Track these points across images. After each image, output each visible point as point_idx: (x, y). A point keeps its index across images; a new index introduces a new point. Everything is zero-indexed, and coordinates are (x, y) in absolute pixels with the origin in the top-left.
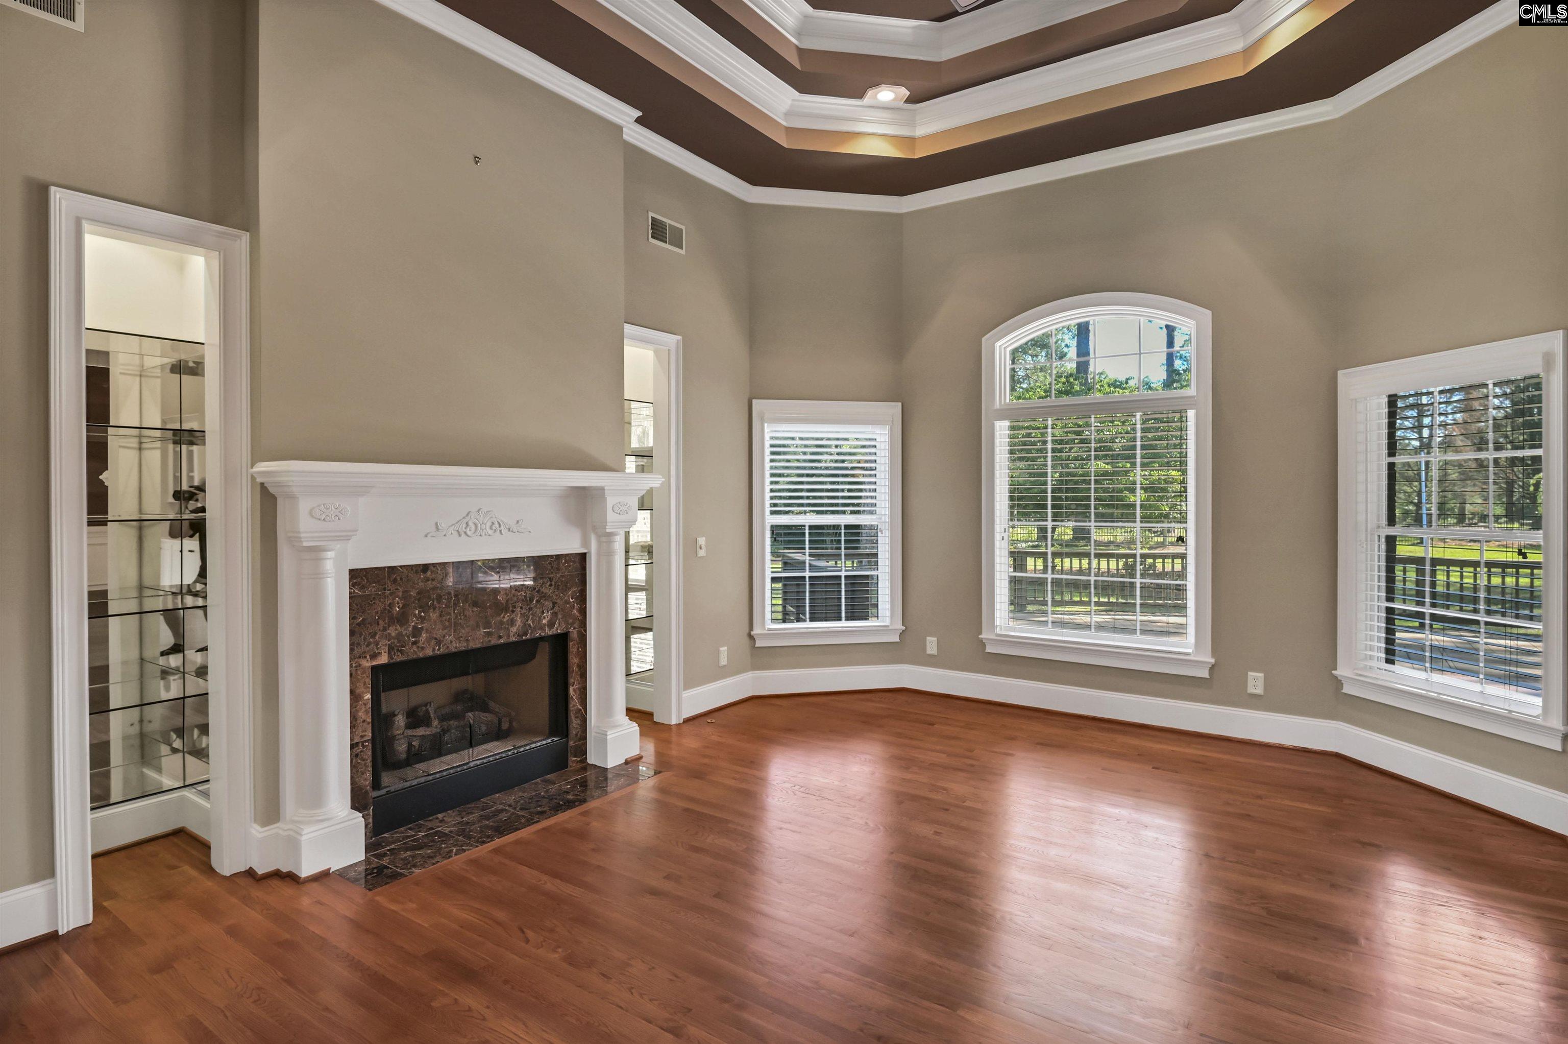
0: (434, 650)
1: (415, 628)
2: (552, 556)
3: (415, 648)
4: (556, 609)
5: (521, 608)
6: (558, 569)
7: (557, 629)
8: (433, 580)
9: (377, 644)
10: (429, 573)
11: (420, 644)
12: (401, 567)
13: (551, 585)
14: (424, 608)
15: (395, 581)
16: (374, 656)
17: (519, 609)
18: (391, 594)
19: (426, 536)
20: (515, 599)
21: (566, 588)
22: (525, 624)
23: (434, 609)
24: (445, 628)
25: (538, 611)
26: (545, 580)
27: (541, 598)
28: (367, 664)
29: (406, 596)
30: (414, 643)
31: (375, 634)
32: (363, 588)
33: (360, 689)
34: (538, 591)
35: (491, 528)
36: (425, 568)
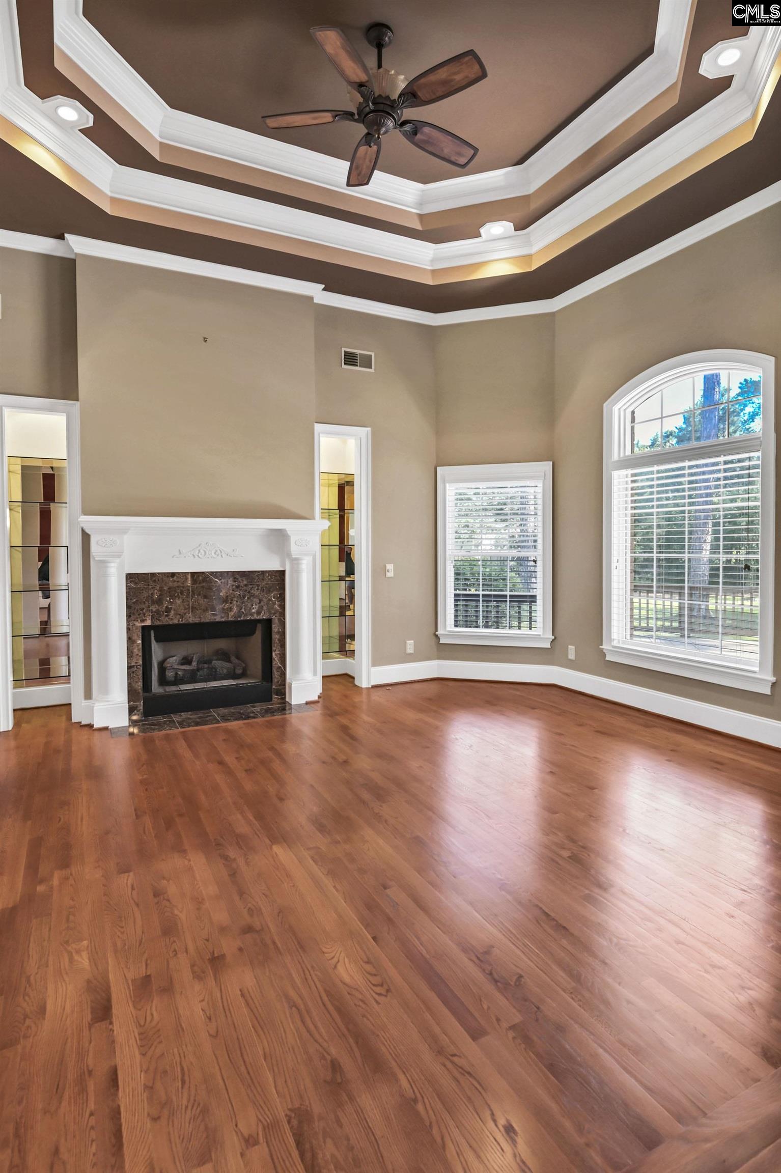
0: (179, 621)
1: (167, 607)
2: (258, 572)
3: (167, 618)
4: (262, 604)
5: (237, 601)
6: (263, 580)
7: (263, 616)
8: (178, 582)
9: (144, 615)
10: (175, 578)
11: (170, 617)
12: (158, 573)
13: (258, 589)
14: (172, 597)
15: (155, 581)
16: (143, 621)
17: (235, 602)
18: (152, 588)
19: (173, 557)
20: (233, 596)
21: (269, 591)
22: (239, 611)
23: (179, 598)
24: (185, 609)
25: (249, 605)
26: (254, 586)
27: (251, 596)
28: (139, 624)
29: (161, 590)
30: (167, 616)
31: (143, 609)
32: (136, 583)
33: (135, 637)
34: (249, 592)
35: (215, 553)
36: (173, 575)
